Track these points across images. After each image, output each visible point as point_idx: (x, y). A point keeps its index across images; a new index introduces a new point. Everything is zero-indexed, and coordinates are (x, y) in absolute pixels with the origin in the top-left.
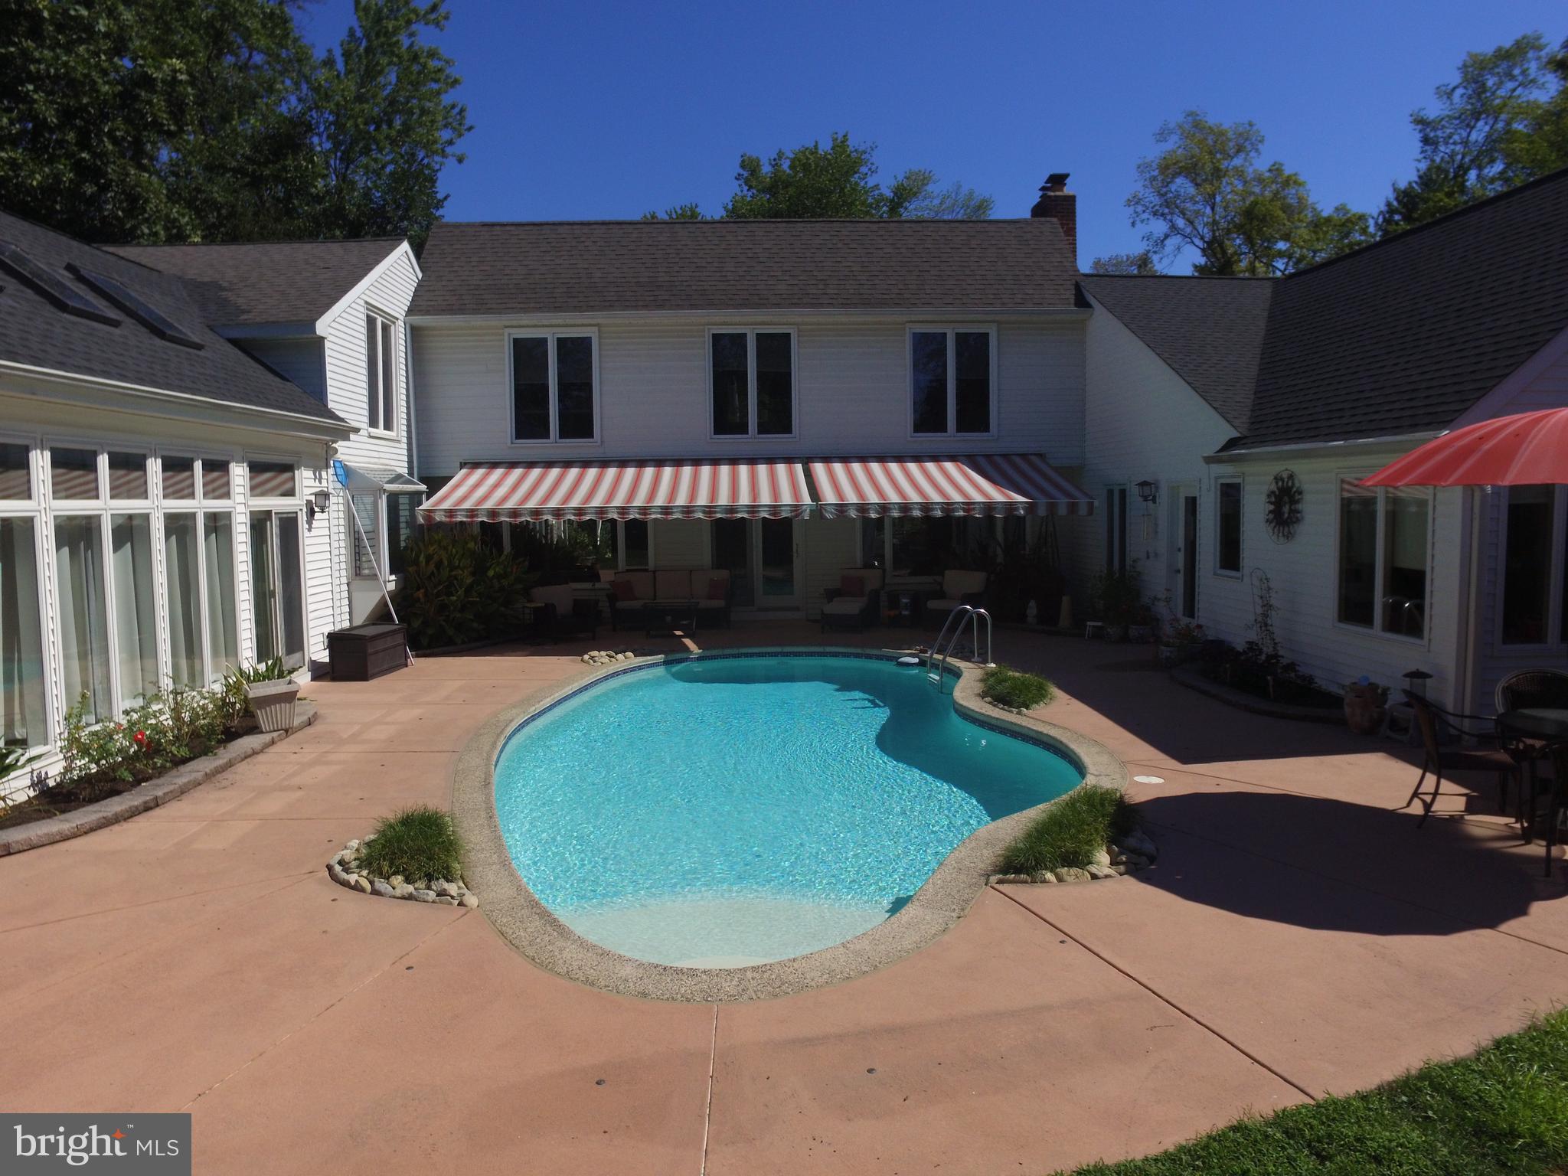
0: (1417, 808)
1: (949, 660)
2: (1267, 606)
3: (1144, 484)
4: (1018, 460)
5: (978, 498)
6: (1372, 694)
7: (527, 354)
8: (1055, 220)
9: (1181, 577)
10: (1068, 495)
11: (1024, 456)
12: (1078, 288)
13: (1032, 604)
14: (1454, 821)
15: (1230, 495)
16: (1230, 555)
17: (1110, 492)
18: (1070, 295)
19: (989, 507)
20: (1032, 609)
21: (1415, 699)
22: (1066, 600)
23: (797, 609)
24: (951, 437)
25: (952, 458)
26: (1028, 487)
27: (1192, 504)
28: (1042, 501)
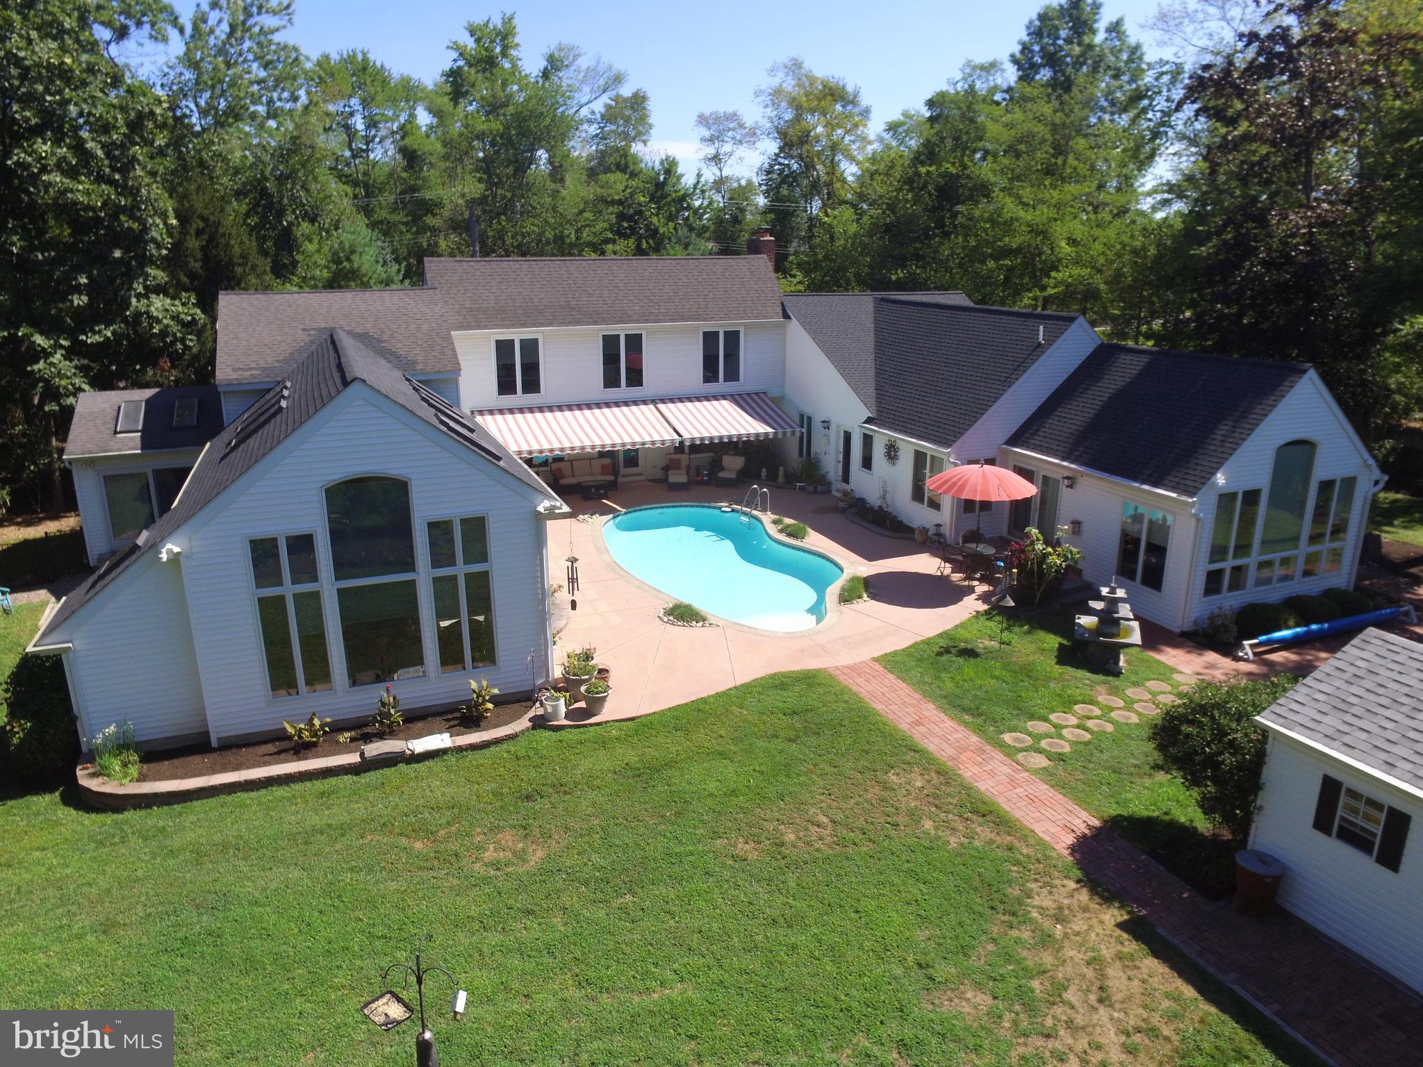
0: (939, 574)
1: (744, 509)
2: (885, 491)
3: (824, 422)
4: (754, 396)
5: (752, 431)
6: (924, 531)
7: (504, 348)
8: (765, 256)
9: (841, 465)
10: (791, 427)
11: (756, 393)
12: (782, 304)
13: (764, 470)
14: (948, 576)
15: (868, 440)
16: (867, 463)
17: (802, 416)
18: (779, 310)
19: (757, 435)
20: (764, 472)
21: (939, 535)
22: (781, 469)
23: (641, 474)
24: (721, 386)
25: (724, 397)
26: (775, 425)
27: (848, 437)
28: (780, 431)
